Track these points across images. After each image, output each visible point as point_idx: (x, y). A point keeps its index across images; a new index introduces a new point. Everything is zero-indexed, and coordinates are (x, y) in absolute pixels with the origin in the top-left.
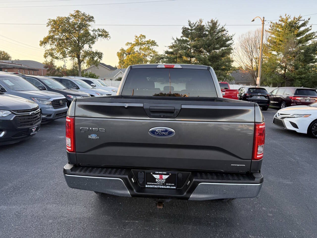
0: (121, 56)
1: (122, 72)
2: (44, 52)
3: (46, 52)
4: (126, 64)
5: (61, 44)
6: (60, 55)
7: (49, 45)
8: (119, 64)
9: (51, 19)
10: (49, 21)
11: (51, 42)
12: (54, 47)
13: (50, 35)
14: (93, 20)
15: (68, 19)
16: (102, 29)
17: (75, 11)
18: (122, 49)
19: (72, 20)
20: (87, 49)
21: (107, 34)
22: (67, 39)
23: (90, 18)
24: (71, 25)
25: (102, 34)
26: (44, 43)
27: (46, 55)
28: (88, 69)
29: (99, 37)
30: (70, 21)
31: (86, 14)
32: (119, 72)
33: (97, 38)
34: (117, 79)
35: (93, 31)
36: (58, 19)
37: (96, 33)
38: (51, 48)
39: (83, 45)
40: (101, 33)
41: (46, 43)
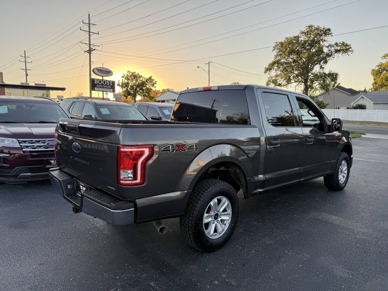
0: (377, 74)
1: (364, 96)
2: (267, 80)
3: (269, 79)
4: (379, 86)
5: (287, 69)
6: (284, 81)
7: (275, 71)
8: (373, 85)
9: (278, 42)
10: (275, 44)
11: (277, 67)
12: (279, 72)
13: (276, 60)
14: (330, 32)
15: (298, 37)
16: (341, 43)
17: (306, 27)
18: (381, 64)
19: (303, 38)
20: (318, 71)
21: (348, 47)
22: (294, 61)
23: (325, 31)
24: (300, 45)
25: (340, 49)
26: (268, 69)
27: (269, 83)
28: (319, 95)
29: (335, 54)
30: (300, 39)
31: (321, 28)
32: (361, 96)
33: (333, 55)
34: (353, 107)
35: (328, 47)
36: (286, 40)
37: (333, 49)
38: (276, 74)
39: (314, 67)
40: (338, 48)
41: (271, 70)
